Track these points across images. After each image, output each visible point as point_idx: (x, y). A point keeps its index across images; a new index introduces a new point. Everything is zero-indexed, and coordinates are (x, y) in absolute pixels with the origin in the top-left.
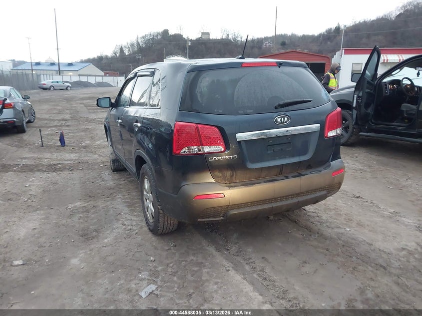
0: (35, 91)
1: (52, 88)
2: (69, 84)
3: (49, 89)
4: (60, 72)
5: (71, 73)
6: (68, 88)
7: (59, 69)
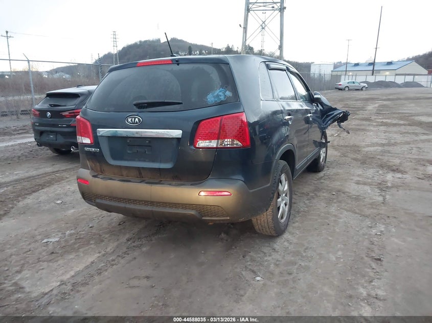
0: (329, 91)
1: (347, 89)
2: (365, 85)
3: (344, 89)
4: (373, 72)
5: (387, 73)
6: (364, 89)
7: (373, 68)
